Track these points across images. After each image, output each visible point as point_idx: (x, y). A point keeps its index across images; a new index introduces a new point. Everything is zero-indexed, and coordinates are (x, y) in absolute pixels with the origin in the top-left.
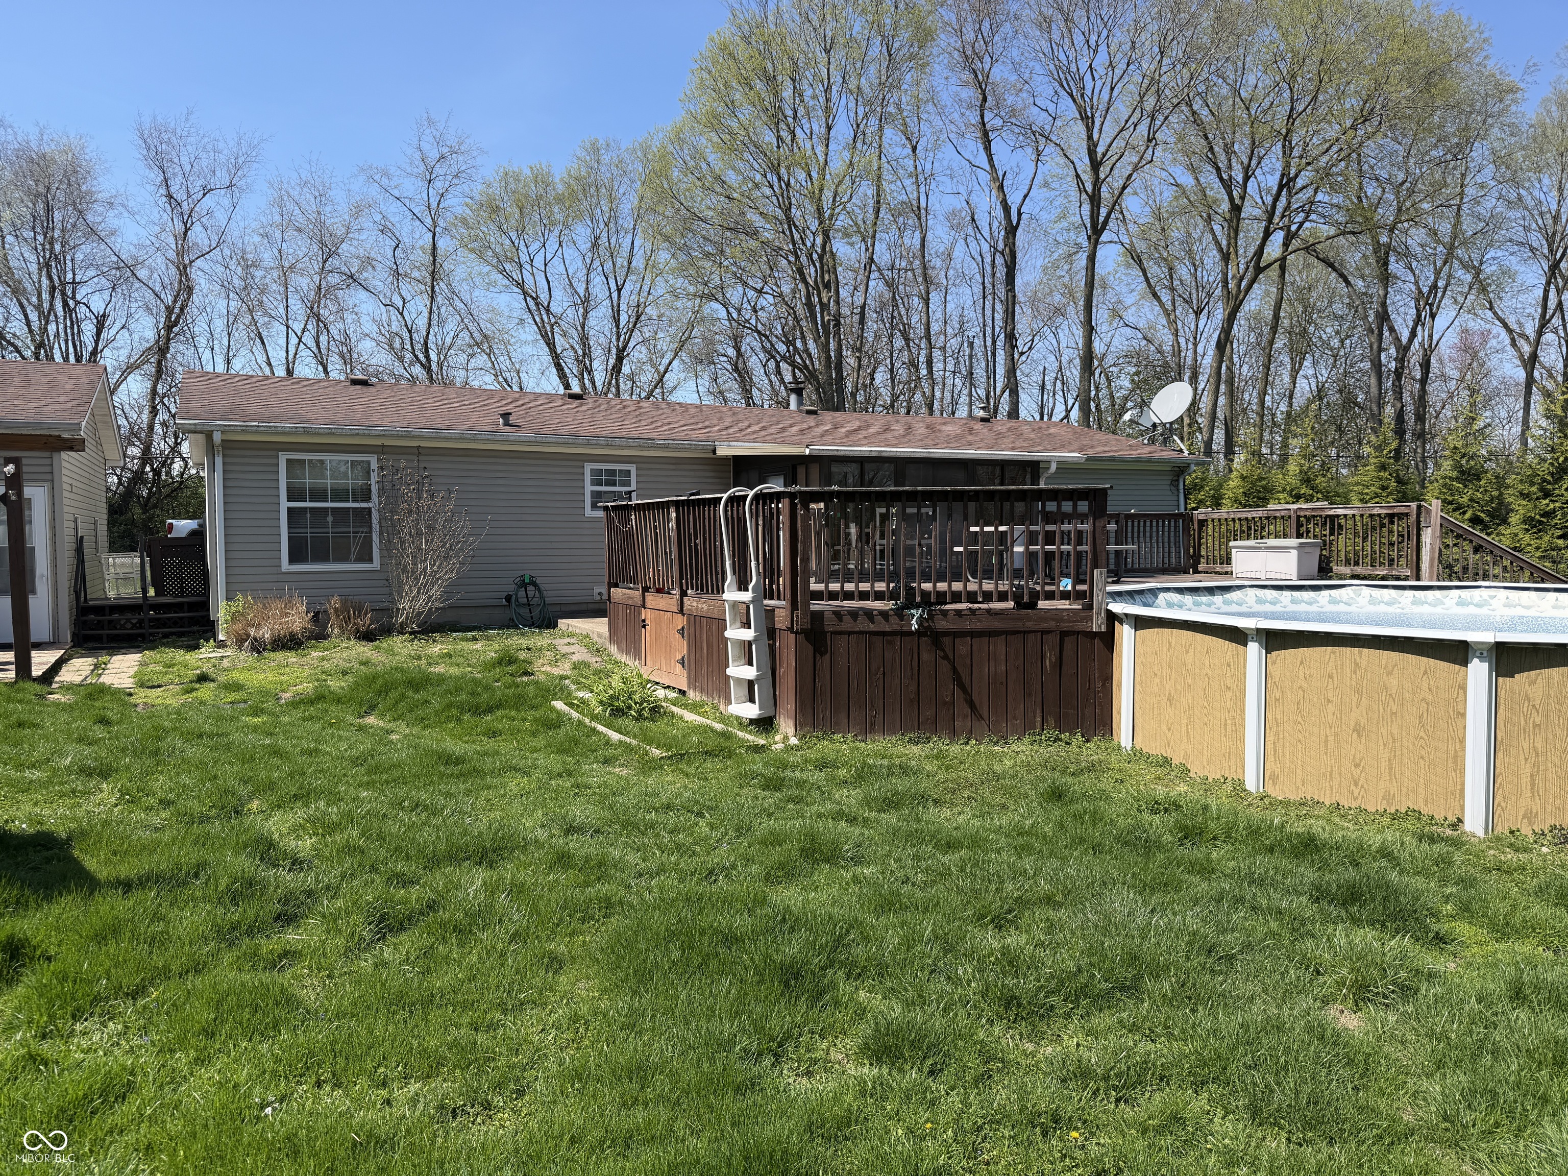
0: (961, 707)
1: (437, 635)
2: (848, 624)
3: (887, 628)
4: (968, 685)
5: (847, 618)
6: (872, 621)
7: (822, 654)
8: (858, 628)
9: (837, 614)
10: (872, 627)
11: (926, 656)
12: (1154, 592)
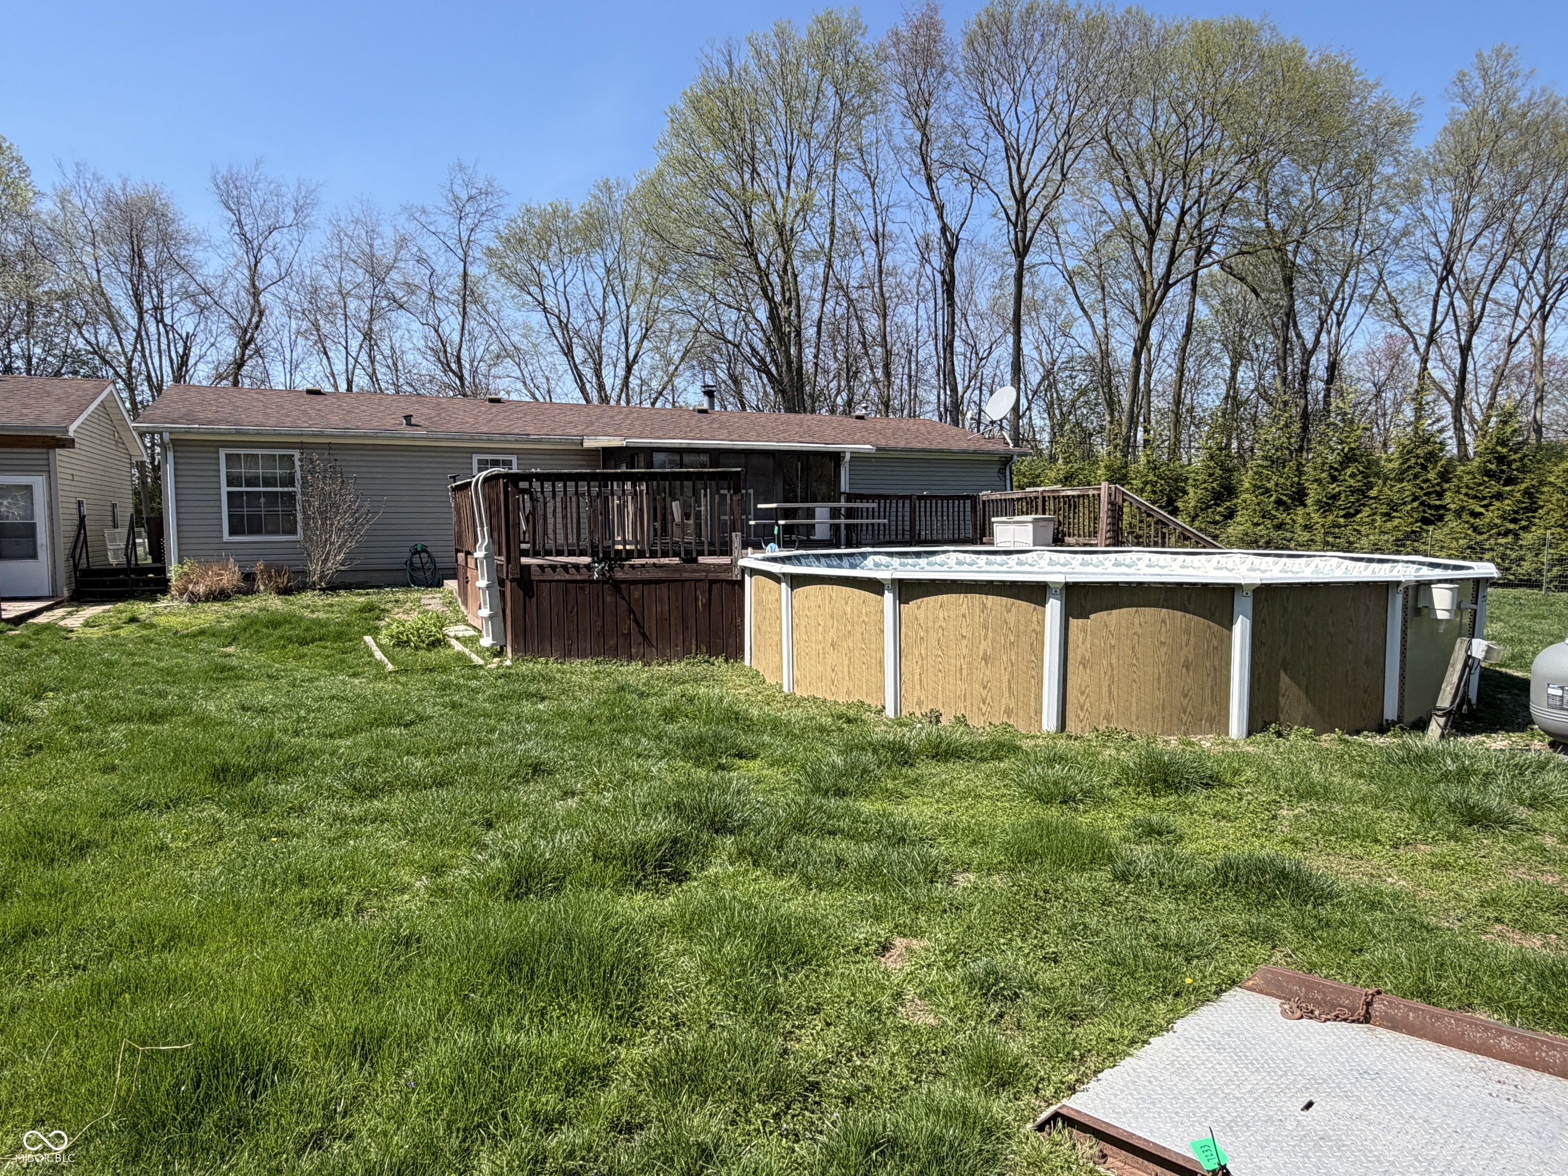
0: (636, 637)
1: (342, 592)
2: (549, 575)
3: (579, 578)
4: (640, 620)
5: (548, 570)
6: (567, 572)
7: (531, 597)
8: (557, 578)
9: (541, 567)
10: (567, 577)
11: (608, 599)
12: (864, 556)
